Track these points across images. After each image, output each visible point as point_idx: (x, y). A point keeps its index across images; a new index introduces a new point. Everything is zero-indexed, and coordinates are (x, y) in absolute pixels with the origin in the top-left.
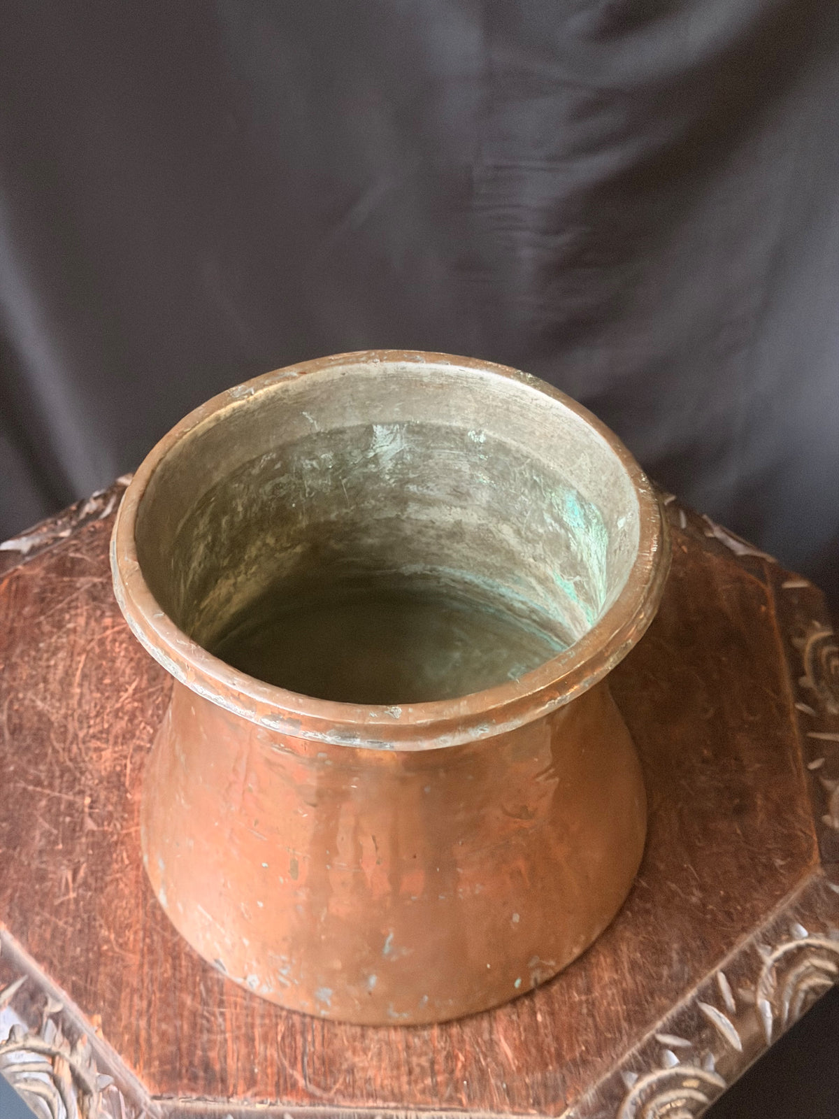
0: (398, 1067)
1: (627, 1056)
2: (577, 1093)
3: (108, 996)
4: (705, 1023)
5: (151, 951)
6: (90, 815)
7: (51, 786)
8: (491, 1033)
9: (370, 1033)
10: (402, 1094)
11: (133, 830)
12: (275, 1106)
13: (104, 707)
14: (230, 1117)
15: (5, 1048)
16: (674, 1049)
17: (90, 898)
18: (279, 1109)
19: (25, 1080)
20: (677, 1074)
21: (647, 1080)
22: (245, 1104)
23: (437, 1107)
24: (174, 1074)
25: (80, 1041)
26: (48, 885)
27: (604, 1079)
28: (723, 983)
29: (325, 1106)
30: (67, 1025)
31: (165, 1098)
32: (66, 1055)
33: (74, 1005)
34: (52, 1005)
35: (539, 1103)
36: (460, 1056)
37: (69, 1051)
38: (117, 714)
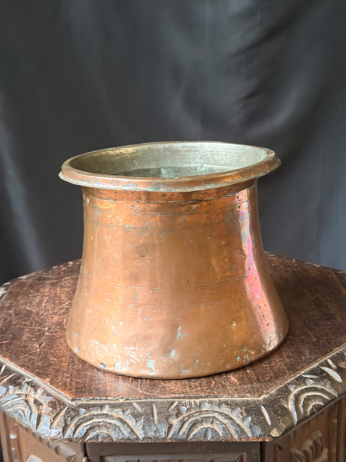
0: (185, 385)
1: (289, 381)
2: (268, 390)
3: (53, 374)
4: (324, 372)
5: (73, 362)
6: (48, 332)
8: (227, 376)
10: (187, 392)
11: (66, 334)
12: (128, 400)
13: (55, 308)
14: (107, 406)
15: (4, 397)
16: (311, 379)
17: (46, 351)
18: (130, 401)
19: (13, 405)
20: (313, 387)
21: (300, 389)
22: (115, 399)
23: (203, 395)
24: (82, 392)
25: (39, 389)
26: (28, 349)
27: (279, 387)
28: (330, 362)
29: (151, 398)
30: (33, 384)
31: (77, 400)
32: (32, 395)
33: (37, 378)
34: (27, 380)
35: (250, 392)
36: (213, 382)
37: (34, 392)
38: (61, 309)
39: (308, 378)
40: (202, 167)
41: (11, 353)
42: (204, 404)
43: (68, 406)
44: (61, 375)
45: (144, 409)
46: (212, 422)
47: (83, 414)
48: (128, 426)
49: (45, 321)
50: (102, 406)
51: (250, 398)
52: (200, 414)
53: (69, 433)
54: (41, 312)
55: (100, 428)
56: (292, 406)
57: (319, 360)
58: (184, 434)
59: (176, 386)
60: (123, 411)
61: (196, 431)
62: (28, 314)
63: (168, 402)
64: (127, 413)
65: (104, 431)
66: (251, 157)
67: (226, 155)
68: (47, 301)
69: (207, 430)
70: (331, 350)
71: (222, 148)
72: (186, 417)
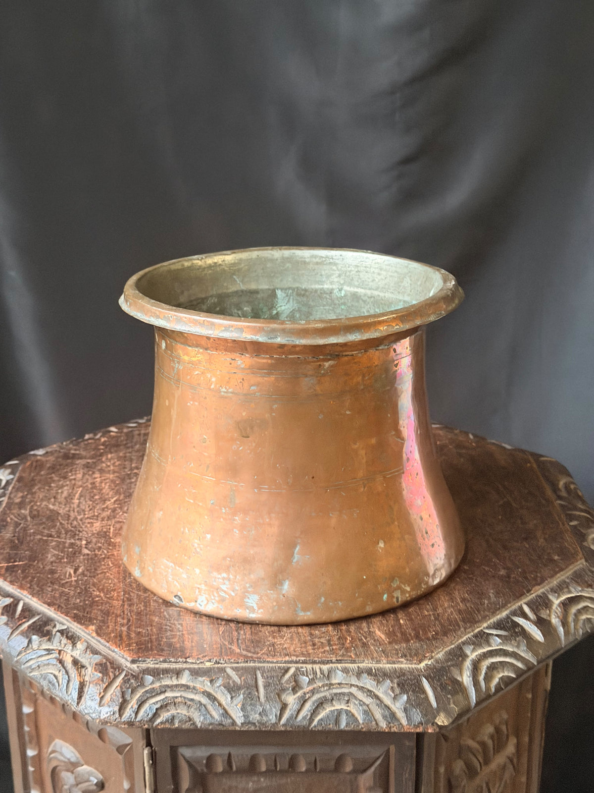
0: (305, 643)
1: (465, 638)
2: (432, 652)
3: (100, 618)
4: (517, 625)
5: (129, 600)
6: (86, 548)
7: (58, 537)
8: (369, 628)
9: (285, 629)
10: (309, 654)
11: (115, 553)
12: (219, 663)
13: (94, 507)
14: (187, 672)
15: (24, 653)
16: (497, 635)
17: (86, 580)
18: (222, 665)
19: (39, 666)
20: (501, 649)
21: (480, 651)
22: (198, 662)
23: (334, 659)
24: (147, 649)
25: (79, 642)
26: (57, 576)
27: (449, 648)
28: (526, 609)
29: (255, 662)
30: (70, 634)
31: (141, 661)
32: (69, 651)
33: (75, 624)
34: (59, 627)
35: (406, 656)
36: (348, 638)
37: (71, 648)
38: (103, 510)
39: (493, 634)
40: (340, 290)
41: (31, 581)
42: (336, 673)
43: (127, 671)
44: (114, 621)
45: (244, 679)
46: (348, 702)
47: (151, 684)
48: (220, 705)
49: (81, 530)
50: (178, 673)
51: (404, 665)
52: (329, 689)
53: (128, 713)
54: (72, 514)
55: (177, 705)
56: (468, 679)
57: (509, 605)
58: (304, 718)
59: (292, 644)
60: (211, 681)
61: (322, 715)
62: (53, 517)
63: (279, 668)
64: (218, 685)
65: (182, 711)
66: (418, 280)
67: (379, 274)
68: (81, 496)
69: (339, 712)
70: (529, 591)
71: (374, 262)
72: (308, 693)
